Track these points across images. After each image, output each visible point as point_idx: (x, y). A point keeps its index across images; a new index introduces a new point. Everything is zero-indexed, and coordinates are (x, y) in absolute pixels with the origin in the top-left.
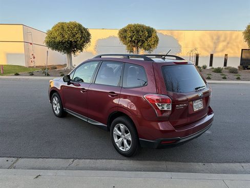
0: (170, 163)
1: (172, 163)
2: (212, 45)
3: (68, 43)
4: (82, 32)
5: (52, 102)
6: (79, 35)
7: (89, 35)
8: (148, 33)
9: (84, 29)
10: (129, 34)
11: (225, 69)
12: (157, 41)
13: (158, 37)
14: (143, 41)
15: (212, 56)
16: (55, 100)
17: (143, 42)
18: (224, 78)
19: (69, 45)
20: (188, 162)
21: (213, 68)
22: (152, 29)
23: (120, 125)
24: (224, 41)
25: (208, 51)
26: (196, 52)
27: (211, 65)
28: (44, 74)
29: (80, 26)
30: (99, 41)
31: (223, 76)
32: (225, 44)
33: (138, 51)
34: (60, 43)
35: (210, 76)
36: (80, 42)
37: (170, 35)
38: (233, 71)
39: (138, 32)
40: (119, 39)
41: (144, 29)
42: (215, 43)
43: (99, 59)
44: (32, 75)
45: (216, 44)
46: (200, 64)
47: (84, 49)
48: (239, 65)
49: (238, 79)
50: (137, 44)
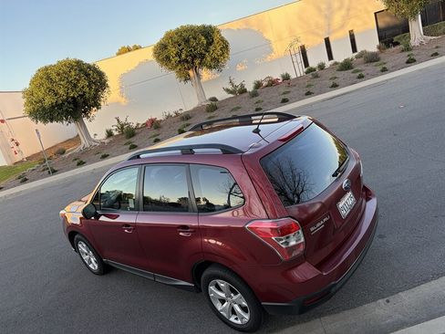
0: (327, 319)
1: (332, 317)
2: (322, 21)
3: (69, 103)
4: (87, 75)
5: (77, 249)
6: (83, 83)
7: (101, 75)
8: (206, 38)
9: (89, 67)
10: (173, 51)
11: (357, 57)
12: (225, 47)
13: (226, 38)
14: (201, 54)
15: (327, 41)
16: (82, 247)
17: (202, 56)
18: (361, 77)
19: (72, 106)
20: (359, 305)
21: (336, 63)
22: (210, 27)
23: (218, 281)
24: (340, 8)
25: (318, 35)
26: (300, 44)
27: (330, 57)
28: (46, 172)
29: (79, 63)
30: (123, 78)
31: (358, 74)
32: (343, 12)
33: (198, 74)
34: (53, 107)
35: (336, 81)
36: (89, 93)
37: (244, 27)
38: (371, 59)
39: (187, 41)
40: (157, 65)
41: (195, 32)
42: (326, 17)
43: (137, 162)
44: (25, 181)
45: (329, 18)
46: (313, 63)
47: (102, 104)
48: (378, 43)
49: (384, 70)
50: (193, 63)
